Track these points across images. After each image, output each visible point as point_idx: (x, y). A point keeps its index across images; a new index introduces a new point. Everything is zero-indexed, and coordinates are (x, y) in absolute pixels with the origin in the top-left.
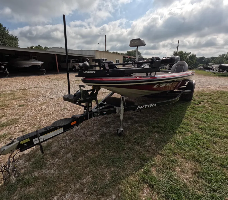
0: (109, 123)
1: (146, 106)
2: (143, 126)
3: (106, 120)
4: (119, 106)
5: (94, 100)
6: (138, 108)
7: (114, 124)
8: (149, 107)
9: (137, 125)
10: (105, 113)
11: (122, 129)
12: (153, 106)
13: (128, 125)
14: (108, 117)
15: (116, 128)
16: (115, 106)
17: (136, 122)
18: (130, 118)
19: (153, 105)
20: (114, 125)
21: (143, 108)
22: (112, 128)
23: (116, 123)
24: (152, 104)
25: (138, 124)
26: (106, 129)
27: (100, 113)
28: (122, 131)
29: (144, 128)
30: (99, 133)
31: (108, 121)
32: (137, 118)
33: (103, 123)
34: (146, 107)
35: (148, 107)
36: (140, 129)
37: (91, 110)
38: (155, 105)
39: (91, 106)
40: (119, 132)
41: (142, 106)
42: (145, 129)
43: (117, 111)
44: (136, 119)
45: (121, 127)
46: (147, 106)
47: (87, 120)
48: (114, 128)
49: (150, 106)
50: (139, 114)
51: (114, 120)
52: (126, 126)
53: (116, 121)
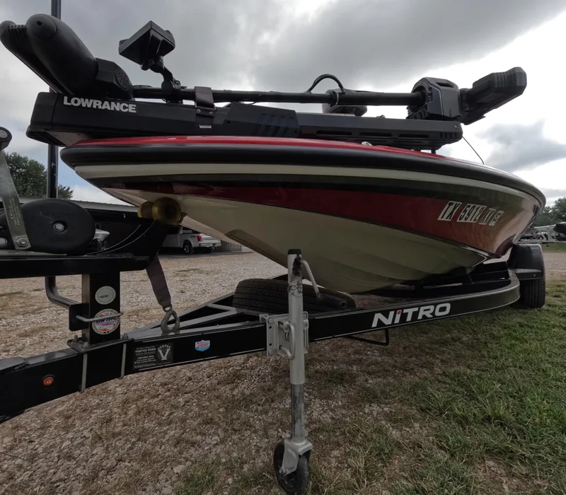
0: (247, 401)
1: (410, 312)
2: (407, 418)
3: (232, 390)
4: (283, 308)
5: (143, 274)
6: (374, 324)
7: (267, 406)
8: (424, 317)
9: (375, 408)
10: (202, 345)
11: (303, 446)
12: (438, 313)
13: (332, 410)
14: (245, 376)
15: (272, 432)
16: (263, 310)
17: (370, 396)
18: (341, 378)
19: (438, 307)
20: (266, 413)
21: (397, 321)
22: (255, 432)
23: (275, 405)
24: (435, 305)
25: (379, 403)
26: (222, 441)
27: (174, 351)
28: (307, 454)
29: (417, 425)
30: (178, 469)
31: (243, 394)
32: (369, 373)
33: (216, 403)
34: (409, 319)
35: (420, 317)
36: (395, 434)
37: (111, 328)
38: (447, 311)
39: (115, 305)
40: (288, 467)
41: (392, 313)
42: (419, 431)
43: (272, 336)
44: (367, 381)
45: (300, 427)
46: (415, 314)
47: (78, 394)
48: (266, 435)
49: (428, 314)
50: (374, 358)
51: (269, 390)
52: (327, 418)
53: (279, 390)
